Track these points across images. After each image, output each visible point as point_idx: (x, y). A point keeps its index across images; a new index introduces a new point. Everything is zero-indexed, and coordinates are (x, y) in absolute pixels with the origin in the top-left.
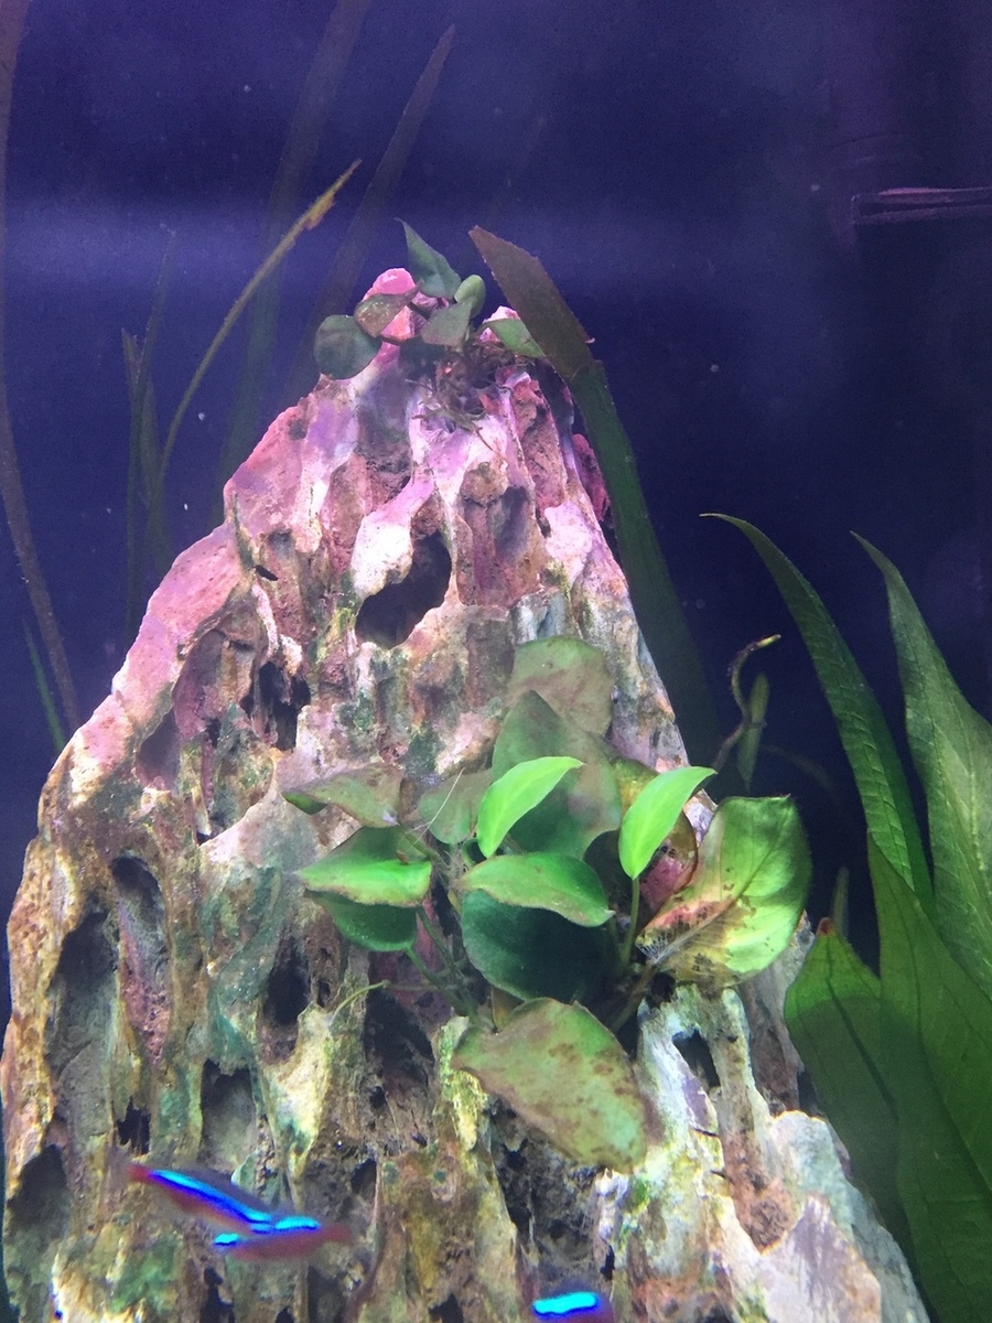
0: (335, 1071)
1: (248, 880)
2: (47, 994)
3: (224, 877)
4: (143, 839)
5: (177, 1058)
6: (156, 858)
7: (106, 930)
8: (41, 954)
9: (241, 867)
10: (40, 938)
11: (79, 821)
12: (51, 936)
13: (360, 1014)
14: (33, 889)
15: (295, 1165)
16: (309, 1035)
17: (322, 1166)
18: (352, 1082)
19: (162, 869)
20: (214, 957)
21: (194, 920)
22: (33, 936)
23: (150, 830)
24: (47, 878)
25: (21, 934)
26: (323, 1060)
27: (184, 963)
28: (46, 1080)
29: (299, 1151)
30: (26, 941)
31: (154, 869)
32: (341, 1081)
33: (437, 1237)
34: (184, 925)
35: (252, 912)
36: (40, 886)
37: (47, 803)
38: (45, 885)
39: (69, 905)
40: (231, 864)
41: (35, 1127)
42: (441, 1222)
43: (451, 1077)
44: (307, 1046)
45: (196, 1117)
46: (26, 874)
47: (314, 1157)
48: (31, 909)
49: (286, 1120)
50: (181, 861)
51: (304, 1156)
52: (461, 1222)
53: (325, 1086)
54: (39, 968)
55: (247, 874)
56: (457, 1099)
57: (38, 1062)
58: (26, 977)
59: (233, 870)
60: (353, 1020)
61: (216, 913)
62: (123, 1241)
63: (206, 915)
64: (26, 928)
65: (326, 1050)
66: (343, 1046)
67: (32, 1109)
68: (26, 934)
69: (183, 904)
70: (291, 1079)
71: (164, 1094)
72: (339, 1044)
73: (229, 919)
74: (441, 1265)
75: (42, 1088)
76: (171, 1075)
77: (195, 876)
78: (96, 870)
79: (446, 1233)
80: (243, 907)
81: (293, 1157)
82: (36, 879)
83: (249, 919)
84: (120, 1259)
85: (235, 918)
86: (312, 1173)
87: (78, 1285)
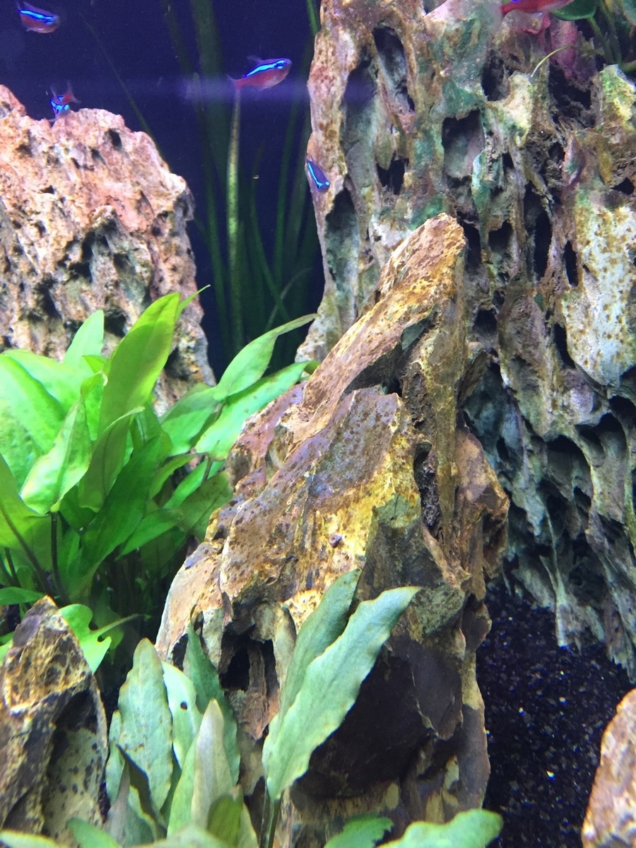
0: (536, 101)
1: (457, 30)
2: (340, 109)
3: (443, 29)
4: (391, 15)
5: (423, 126)
6: (400, 24)
7: (370, 71)
8: (333, 89)
9: (452, 23)
10: (331, 81)
11: (352, 10)
12: (339, 78)
13: (546, 73)
14: (322, 58)
15: (519, 141)
16: (517, 86)
17: (534, 143)
18: (545, 105)
19: (404, 30)
20: (443, 68)
21: (428, 52)
22: (327, 82)
23: (395, 9)
24: (331, 50)
25: (319, 81)
26: (527, 95)
27: (425, 74)
28: (342, 154)
29: (521, 135)
30: (323, 85)
31: (399, 30)
32: (539, 105)
33: (611, 160)
34: (423, 55)
35: (460, 48)
36: (327, 56)
37: (325, 10)
38: (330, 54)
39: (350, 56)
40: (446, 22)
41: (339, 177)
42: (613, 154)
43: (611, 92)
44: (517, 90)
45: (440, 149)
46: (316, 51)
47: (529, 138)
48: (322, 69)
49: (511, 123)
50: (415, 25)
51: (524, 137)
52: (627, 150)
53: (531, 106)
54: (334, 96)
55: (457, 26)
56: (616, 101)
57: (337, 146)
58: (325, 104)
59: (448, 25)
60: (543, 76)
61: (441, 47)
62: (409, 204)
63: (436, 47)
64: (322, 78)
65: (529, 91)
66: (539, 87)
67: (336, 169)
68: (322, 81)
69: (421, 44)
70: (510, 105)
71: (418, 145)
72: (536, 88)
73: (448, 50)
74: (615, 172)
75: (340, 158)
76: (420, 135)
77: (425, 31)
78: (364, 34)
79: (617, 157)
80: (455, 44)
81: (518, 138)
82: (324, 53)
83: (459, 51)
84: (410, 211)
85: (451, 50)
86: (529, 146)
87: (389, 223)
